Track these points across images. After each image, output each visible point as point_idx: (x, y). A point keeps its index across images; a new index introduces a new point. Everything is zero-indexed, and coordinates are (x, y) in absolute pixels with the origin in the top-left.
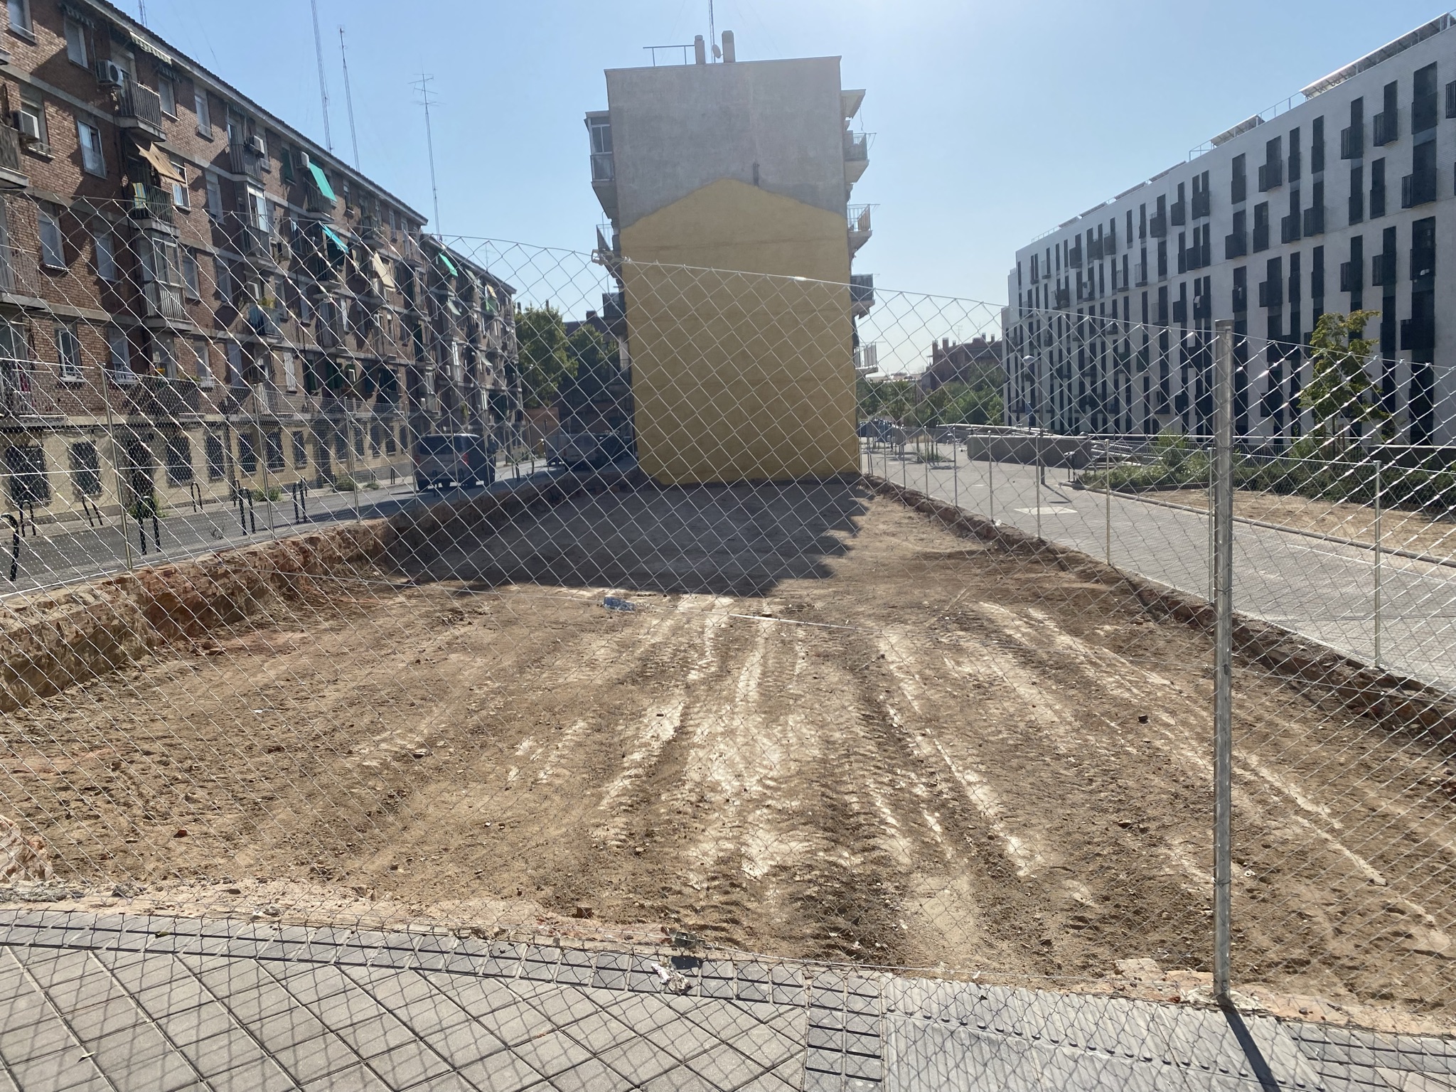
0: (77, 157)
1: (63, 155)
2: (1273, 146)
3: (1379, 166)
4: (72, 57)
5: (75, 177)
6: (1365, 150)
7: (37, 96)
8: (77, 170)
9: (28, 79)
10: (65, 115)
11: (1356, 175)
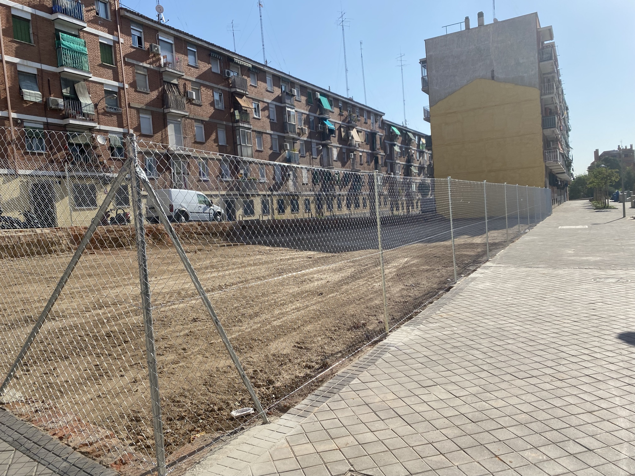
0: (212, 104)
1: (207, 104)
4: (213, 70)
5: (211, 110)
7: (197, 85)
8: (212, 108)
9: (194, 80)
10: (209, 90)
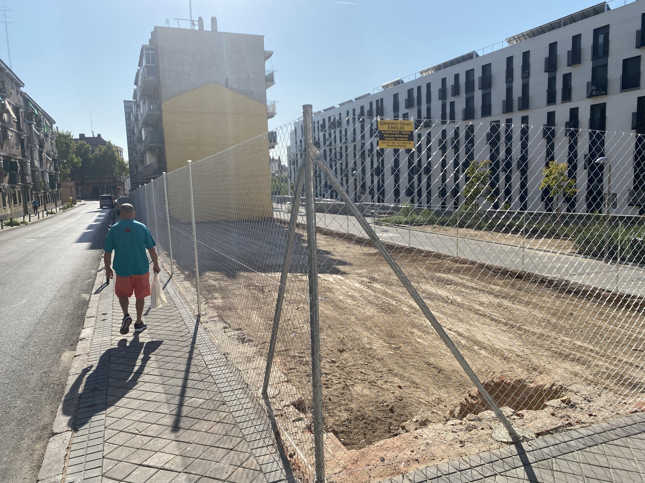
2: (410, 92)
3: (452, 104)
6: (447, 97)
11: (444, 106)
